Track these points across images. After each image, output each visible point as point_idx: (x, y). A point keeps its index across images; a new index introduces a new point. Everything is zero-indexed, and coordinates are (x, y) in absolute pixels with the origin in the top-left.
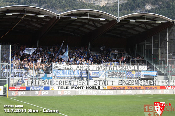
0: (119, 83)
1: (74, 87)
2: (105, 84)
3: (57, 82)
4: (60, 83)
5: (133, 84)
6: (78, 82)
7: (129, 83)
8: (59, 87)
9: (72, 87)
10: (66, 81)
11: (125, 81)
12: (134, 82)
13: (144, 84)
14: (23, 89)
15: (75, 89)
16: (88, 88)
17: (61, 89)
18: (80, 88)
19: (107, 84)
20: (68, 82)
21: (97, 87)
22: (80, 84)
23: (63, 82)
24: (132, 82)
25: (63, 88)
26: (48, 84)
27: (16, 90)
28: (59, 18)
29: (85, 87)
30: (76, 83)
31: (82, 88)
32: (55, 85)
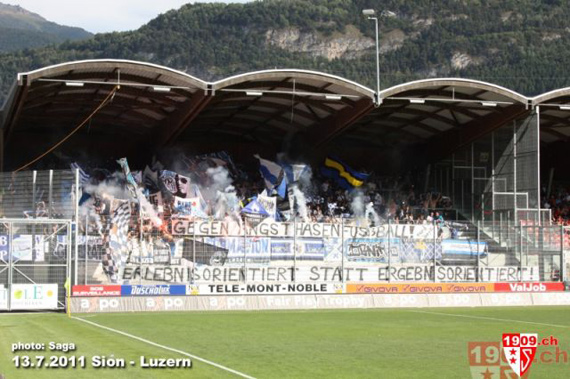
0: (380, 274)
1: (254, 286)
2: (341, 279)
3: (207, 273)
4: (215, 276)
5: (418, 276)
6: (266, 273)
7: (408, 274)
8: (212, 287)
9: (248, 287)
10: (231, 270)
11: (398, 269)
12: (423, 273)
13: (451, 276)
14: (111, 293)
15: (257, 292)
16: (293, 290)
17: (218, 291)
18: (272, 290)
19: (348, 279)
20: (237, 273)
21: (318, 287)
22: (270, 277)
23: (222, 273)
24: (416, 273)
25: (224, 289)
26: (181, 277)
29: (283, 286)
30: (258, 274)
31: (278, 290)
32: (202, 280)
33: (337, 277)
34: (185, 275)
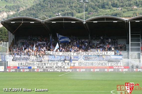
0: (79, 64)
1: (47, 67)
2: (69, 65)
3: (37, 64)
4: (39, 65)
5: (89, 65)
6: (51, 64)
7: (86, 64)
8: (37, 67)
9: (46, 67)
10: (42, 63)
11: (83, 63)
12: (90, 64)
13: (98, 65)
14: (15, 68)
15: (48, 68)
16: (57, 68)
17: (39, 68)
18: (51, 68)
19: (71, 65)
20: (44, 64)
21: (63, 67)
22: (52, 65)
23: (40, 64)
24: (88, 64)
25: (40, 67)
26: (31, 65)
27: (11, 68)
28: (44, 23)
29: (54, 67)
30: (49, 64)
31: (53, 68)
32: (36, 65)
33: (68, 65)
34: (32, 64)
